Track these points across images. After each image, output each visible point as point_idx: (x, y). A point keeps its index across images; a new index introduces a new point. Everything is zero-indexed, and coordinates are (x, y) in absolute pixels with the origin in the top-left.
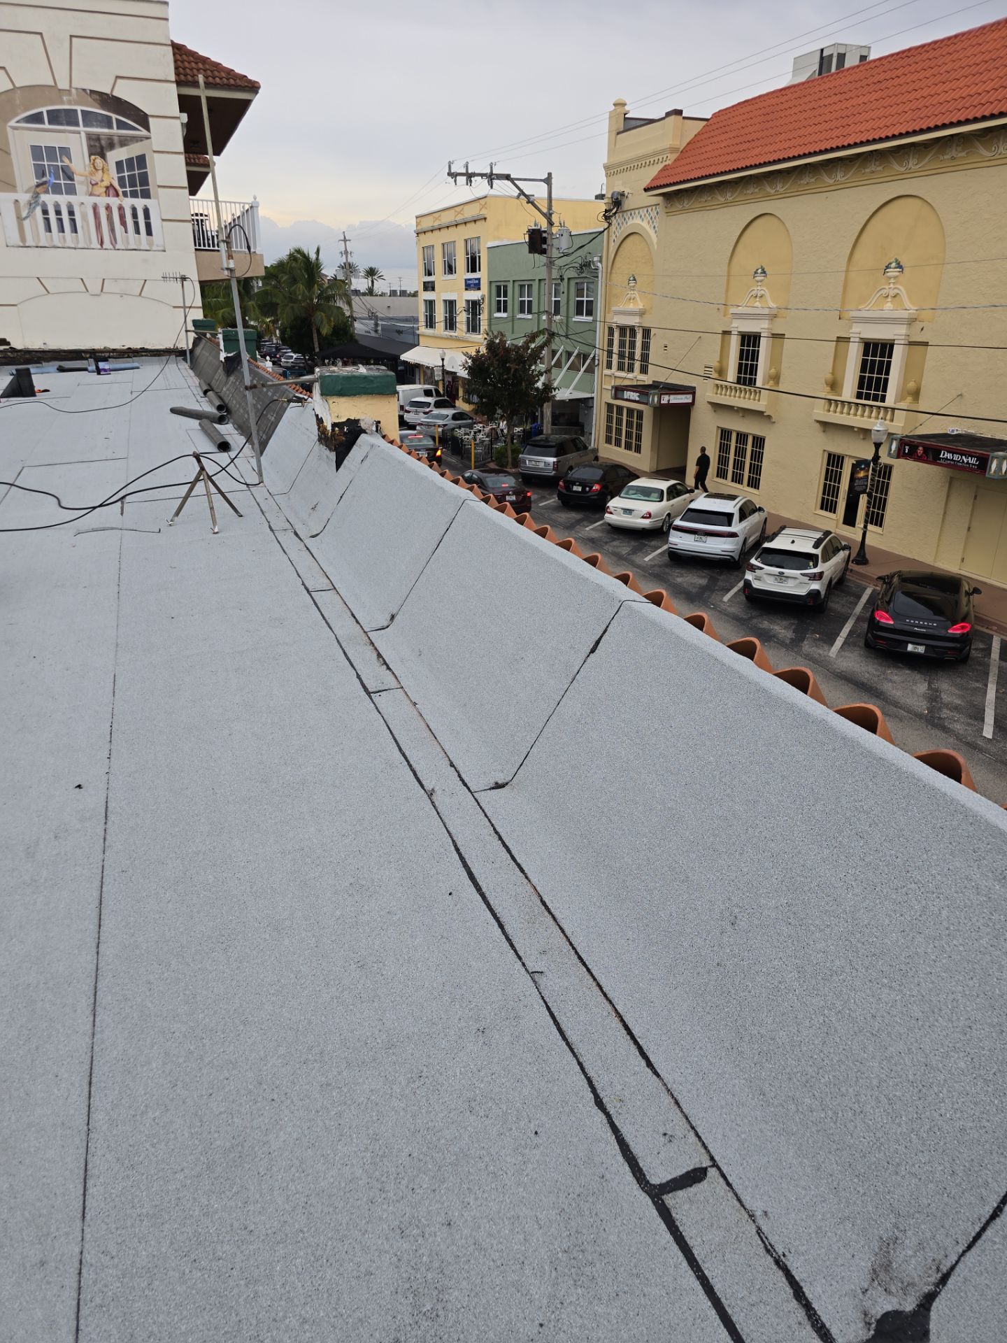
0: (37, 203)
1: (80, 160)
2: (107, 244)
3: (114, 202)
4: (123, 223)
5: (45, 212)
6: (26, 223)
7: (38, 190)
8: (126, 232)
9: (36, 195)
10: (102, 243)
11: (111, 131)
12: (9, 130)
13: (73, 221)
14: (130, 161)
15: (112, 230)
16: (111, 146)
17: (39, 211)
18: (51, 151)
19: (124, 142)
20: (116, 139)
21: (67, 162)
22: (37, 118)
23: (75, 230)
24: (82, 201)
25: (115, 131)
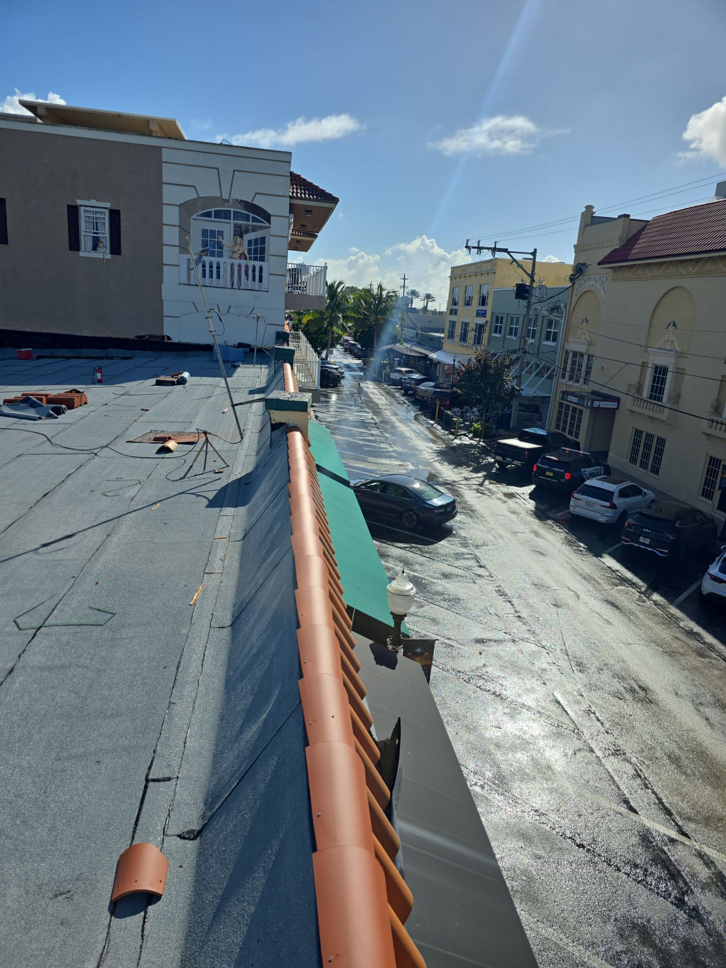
0: (200, 261)
1: (228, 239)
2: (235, 286)
3: (243, 262)
4: (247, 275)
5: (204, 266)
6: (192, 272)
7: (202, 254)
8: (247, 280)
9: (201, 257)
10: (233, 285)
11: (248, 223)
12: (192, 220)
13: (218, 273)
14: (256, 240)
15: (240, 278)
16: (247, 231)
17: (200, 265)
18: (213, 232)
19: (255, 229)
20: (250, 227)
21: (220, 238)
22: (208, 215)
23: (218, 277)
24: (225, 261)
25: (251, 223)
